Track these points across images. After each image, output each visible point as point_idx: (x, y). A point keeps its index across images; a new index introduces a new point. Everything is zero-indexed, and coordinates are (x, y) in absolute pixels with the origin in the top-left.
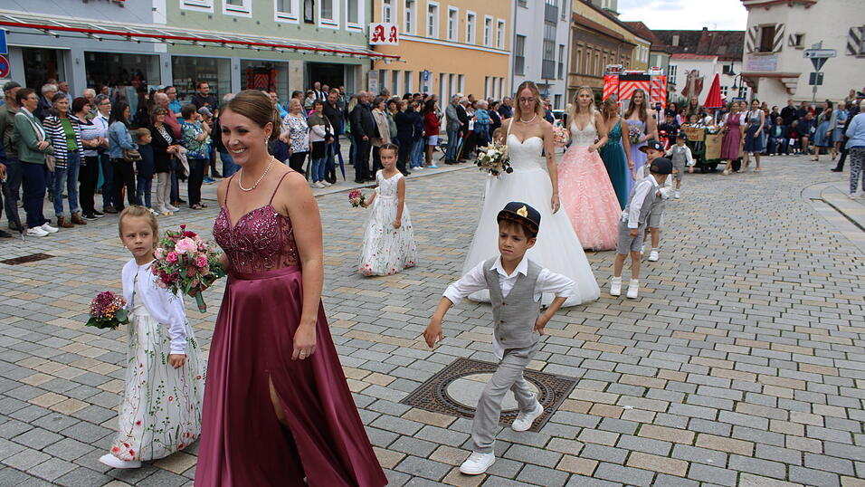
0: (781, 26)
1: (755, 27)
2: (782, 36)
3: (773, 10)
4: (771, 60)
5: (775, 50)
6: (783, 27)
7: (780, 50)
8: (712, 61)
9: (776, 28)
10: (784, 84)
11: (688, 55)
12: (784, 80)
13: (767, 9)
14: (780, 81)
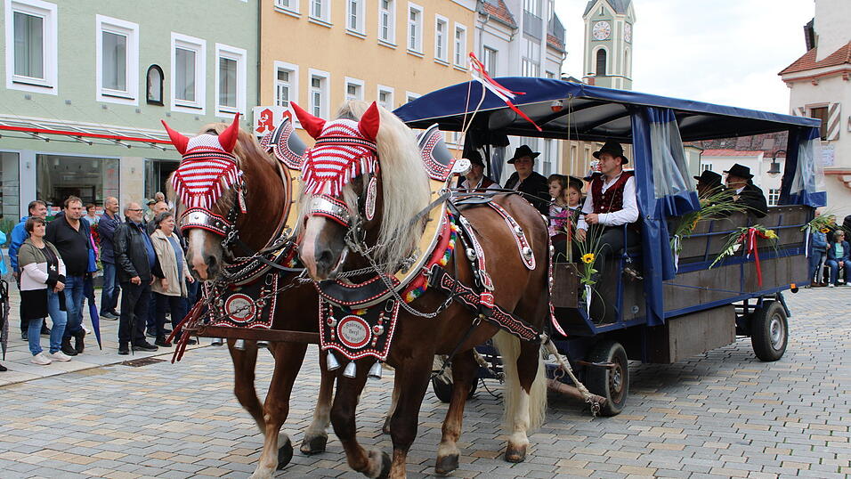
0: (836, 104)
1: (801, 109)
2: (838, 118)
3: (823, 85)
4: (825, 152)
5: (831, 137)
6: (839, 106)
7: (837, 138)
8: (757, 158)
9: (829, 109)
10: (846, 183)
11: (725, 151)
12: (846, 178)
13: (816, 85)
14: (841, 180)
